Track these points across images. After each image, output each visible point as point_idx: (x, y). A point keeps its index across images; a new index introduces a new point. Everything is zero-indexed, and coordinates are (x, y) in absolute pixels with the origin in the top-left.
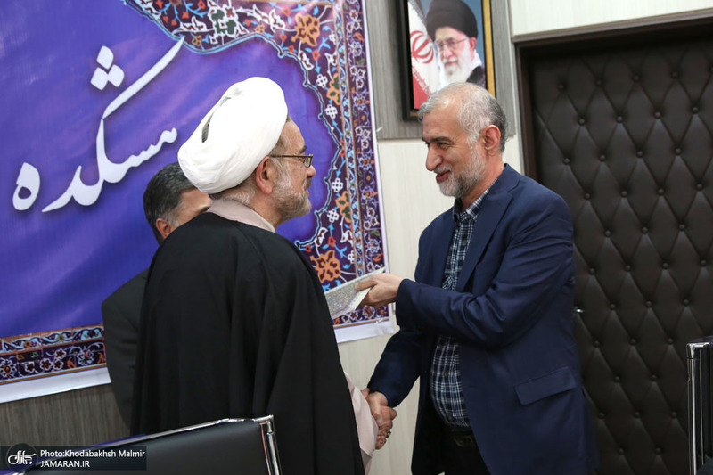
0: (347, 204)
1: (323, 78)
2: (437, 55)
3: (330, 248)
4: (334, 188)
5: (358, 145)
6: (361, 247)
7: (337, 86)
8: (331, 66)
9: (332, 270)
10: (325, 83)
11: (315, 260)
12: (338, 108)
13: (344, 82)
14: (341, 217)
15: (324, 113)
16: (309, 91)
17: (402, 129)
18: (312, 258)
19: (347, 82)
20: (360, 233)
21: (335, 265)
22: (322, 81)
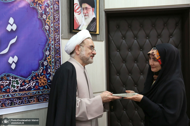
0: (50, 60)
1: (45, 16)
2: (82, 12)
3: (44, 74)
4: (47, 54)
5: (55, 40)
7: (49, 19)
8: (48, 12)
9: (44, 82)
10: (45, 17)
11: (39, 78)
12: (49, 26)
14: (48, 64)
15: (45, 28)
16: (39, 19)
17: (69, 36)
18: (38, 78)
19: (53, 18)
20: (54, 70)
21: (45, 81)
22: (44, 17)
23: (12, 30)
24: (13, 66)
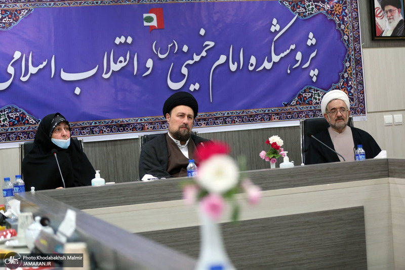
0: (351, 71)
3: (345, 87)
4: (346, 65)
5: (355, 50)
6: (356, 87)
7: (348, 28)
8: (346, 21)
12: (348, 36)
13: (350, 27)
14: (349, 76)
15: (343, 38)
16: (338, 30)
17: (372, 43)
19: (352, 27)
20: (355, 82)
22: (343, 27)
23: (312, 44)
24: (314, 79)
